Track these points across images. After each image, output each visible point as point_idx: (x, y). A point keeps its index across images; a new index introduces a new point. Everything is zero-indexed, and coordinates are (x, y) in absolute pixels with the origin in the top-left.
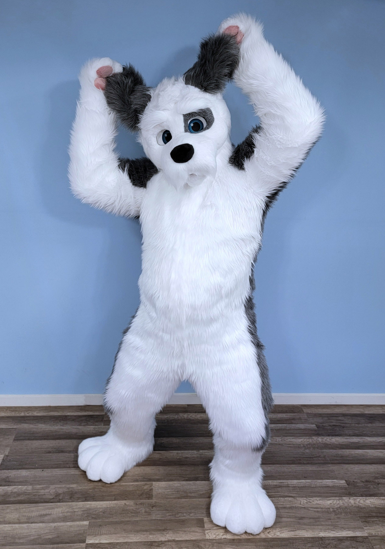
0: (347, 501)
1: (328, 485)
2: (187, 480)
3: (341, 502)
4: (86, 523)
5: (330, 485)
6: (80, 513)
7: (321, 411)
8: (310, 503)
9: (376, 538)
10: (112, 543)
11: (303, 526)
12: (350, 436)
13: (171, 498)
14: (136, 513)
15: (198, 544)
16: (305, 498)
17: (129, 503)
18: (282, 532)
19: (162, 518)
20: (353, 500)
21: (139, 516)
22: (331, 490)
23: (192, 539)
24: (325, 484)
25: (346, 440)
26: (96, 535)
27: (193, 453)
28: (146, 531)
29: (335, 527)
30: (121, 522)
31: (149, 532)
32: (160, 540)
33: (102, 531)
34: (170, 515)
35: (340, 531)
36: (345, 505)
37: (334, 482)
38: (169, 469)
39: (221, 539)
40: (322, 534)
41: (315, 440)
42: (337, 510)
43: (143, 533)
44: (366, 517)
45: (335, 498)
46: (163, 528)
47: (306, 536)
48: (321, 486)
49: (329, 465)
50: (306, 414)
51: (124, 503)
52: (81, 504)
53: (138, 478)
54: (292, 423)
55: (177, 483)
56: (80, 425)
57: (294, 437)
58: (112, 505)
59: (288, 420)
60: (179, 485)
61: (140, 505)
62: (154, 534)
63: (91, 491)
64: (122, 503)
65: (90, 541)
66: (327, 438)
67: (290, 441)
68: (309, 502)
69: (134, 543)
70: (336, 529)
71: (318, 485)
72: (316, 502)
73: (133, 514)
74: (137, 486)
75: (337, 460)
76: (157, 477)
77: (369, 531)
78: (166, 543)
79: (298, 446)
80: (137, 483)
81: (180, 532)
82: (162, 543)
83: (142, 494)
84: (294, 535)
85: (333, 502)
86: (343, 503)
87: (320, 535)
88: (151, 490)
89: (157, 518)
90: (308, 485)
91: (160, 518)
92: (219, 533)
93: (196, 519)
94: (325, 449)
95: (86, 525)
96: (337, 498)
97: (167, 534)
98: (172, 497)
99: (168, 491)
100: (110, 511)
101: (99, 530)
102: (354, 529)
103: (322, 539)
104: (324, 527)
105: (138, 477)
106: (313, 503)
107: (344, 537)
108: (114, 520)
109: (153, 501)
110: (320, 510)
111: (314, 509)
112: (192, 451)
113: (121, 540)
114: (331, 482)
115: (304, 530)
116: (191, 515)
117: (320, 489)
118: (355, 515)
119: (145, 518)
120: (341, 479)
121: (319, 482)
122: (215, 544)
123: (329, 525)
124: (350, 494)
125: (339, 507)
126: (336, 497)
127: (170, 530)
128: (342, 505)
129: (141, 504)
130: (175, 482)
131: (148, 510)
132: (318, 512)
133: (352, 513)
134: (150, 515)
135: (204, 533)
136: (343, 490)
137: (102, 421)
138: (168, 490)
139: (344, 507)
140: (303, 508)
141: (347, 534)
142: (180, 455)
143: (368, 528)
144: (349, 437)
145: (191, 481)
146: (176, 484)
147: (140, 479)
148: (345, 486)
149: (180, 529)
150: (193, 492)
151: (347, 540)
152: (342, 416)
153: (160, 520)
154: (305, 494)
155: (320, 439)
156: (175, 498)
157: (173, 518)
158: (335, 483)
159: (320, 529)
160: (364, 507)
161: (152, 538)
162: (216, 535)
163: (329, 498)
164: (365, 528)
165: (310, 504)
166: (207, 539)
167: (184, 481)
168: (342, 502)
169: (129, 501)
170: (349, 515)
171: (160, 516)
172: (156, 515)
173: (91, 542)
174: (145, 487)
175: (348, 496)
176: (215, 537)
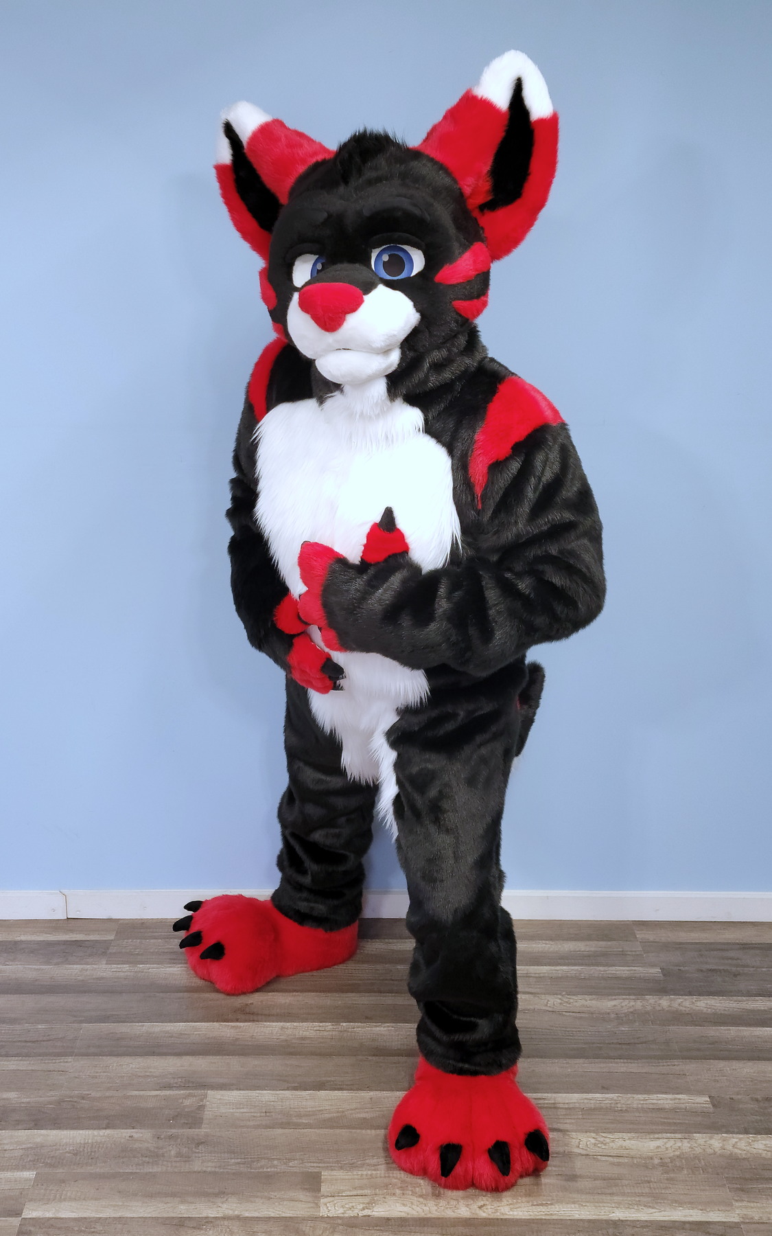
0: (703, 1143)
1: (660, 1107)
2: (295, 1089)
3: (686, 1146)
4: (30, 1174)
5: (667, 1107)
6: (18, 1153)
7: (684, 936)
8: (605, 1144)
9: (762, 1227)
10: (85, 1218)
11: (575, 1195)
12: (749, 994)
13: (248, 1127)
14: (155, 1156)
15: (297, 1225)
16: (593, 1135)
17: (142, 1136)
18: (517, 1206)
19: (217, 1170)
20: (719, 1140)
21: (160, 1162)
22: (666, 1118)
23: (284, 1215)
24: (653, 1104)
25: (735, 1005)
26: (49, 1200)
27: (321, 1029)
28: (173, 1195)
29: (656, 1199)
30: (114, 1176)
31: (180, 1197)
32: (204, 1215)
33: (64, 1192)
34: (239, 1163)
35: (668, 1209)
36: (695, 1150)
37: (679, 1099)
38: (254, 1063)
39: (356, 1217)
40: (619, 1214)
41: (651, 1004)
42: (671, 1162)
43: (164, 1199)
44: (746, 1179)
45: (673, 1135)
46: (217, 1190)
47: (577, 1217)
48: (643, 1108)
49: (676, 1062)
50: (640, 942)
51: (129, 1135)
52: (22, 1135)
53: (172, 1081)
54: (598, 965)
55: (268, 1093)
56: (48, 963)
57: (594, 997)
58: (99, 1139)
59: (589, 956)
60: (272, 1098)
61: (168, 1140)
62: (192, 1203)
63: (51, 1106)
64: (124, 1134)
65: (31, 1212)
66: (686, 1000)
67: (583, 1006)
68: (602, 1143)
69: (140, 1219)
70: (657, 1203)
71: (635, 1106)
72: (620, 1142)
73: (147, 1159)
74: (166, 1098)
75: (699, 1050)
76: (221, 1081)
77: (745, 1212)
78: (218, 1222)
79: (603, 1017)
80: (168, 1093)
81: (257, 1200)
82: (208, 1222)
83: (177, 1116)
84: (546, 1215)
85: (665, 1144)
86: (690, 1148)
87: (614, 1214)
88: (203, 1107)
89: (204, 1169)
90: (608, 1105)
91: (213, 1169)
92: (354, 1204)
93: (303, 1173)
94: (673, 1025)
95: (26, 1180)
96: (679, 1136)
97: (222, 1203)
98: (251, 1123)
99: (242, 1110)
100: (92, 1152)
101: (57, 1190)
102: (706, 1205)
103: (616, 1224)
104: (629, 1199)
105: (174, 1078)
106: (611, 1144)
107: (675, 1222)
108: (98, 1170)
109: (203, 1131)
110: (626, 1161)
111: (611, 1159)
112: (321, 1024)
113: (108, 1213)
114: (671, 1100)
115: (574, 1203)
116: (291, 1164)
117: (637, 1114)
118: (718, 1174)
119: (176, 1167)
120: (700, 1093)
121: (637, 1100)
122: (341, 1227)
123: (641, 1195)
124: (714, 1127)
125: (678, 1157)
126: (674, 1132)
127: (232, 1194)
128: (689, 1150)
129: (171, 1137)
130: (265, 1092)
131: (184, 1150)
132: (619, 1164)
133: (710, 1170)
134: (189, 1161)
135: (317, 1204)
136: (700, 1119)
137: (104, 954)
138: (243, 1108)
139: (692, 1156)
140: (583, 1155)
141: (685, 1216)
142: (289, 1032)
143: (745, 1204)
144: (744, 998)
145: (306, 1089)
146: (266, 1096)
147: (176, 1083)
148: (705, 1110)
149: (259, 1194)
150: (307, 1116)
151: (683, 1229)
152: (740, 949)
153: (210, 1173)
154: (595, 1125)
155: (665, 1002)
156: (257, 1127)
157: (243, 1169)
158: (682, 1101)
159: (615, 1203)
160: (744, 1156)
161: (183, 1210)
162: (345, 1209)
163: (656, 1136)
164: (737, 1204)
165: (603, 1147)
166: (322, 1217)
167: (288, 1089)
168: (689, 1145)
169: (143, 1131)
170: (700, 1174)
171: (214, 1164)
172: (204, 1163)
173: (34, 1214)
174: (187, 1102)
175: (706, 1131)
176: (343, 1213)
